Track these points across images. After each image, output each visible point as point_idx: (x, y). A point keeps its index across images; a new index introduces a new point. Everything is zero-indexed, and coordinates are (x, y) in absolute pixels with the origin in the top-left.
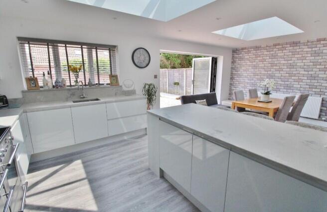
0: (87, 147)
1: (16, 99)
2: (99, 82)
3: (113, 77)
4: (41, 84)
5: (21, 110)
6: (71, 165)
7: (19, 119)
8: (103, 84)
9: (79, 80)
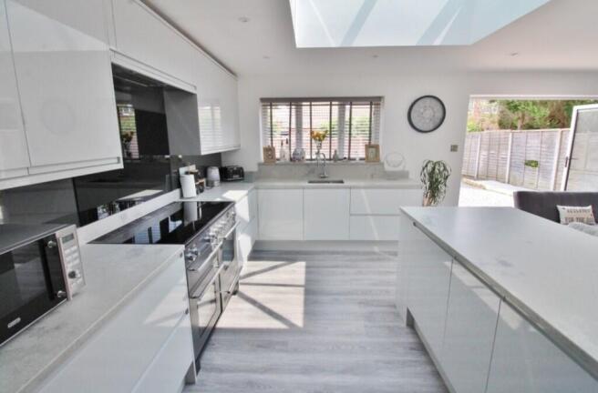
0: (320, 248)
1: (251, 173)
2: (349, 154)
3: (372, 147)
4: (278, 155)
5: (251, 186)
6: (292, 265)
7: (247, 195)
8: (354, 159)
9: (321, 151)
